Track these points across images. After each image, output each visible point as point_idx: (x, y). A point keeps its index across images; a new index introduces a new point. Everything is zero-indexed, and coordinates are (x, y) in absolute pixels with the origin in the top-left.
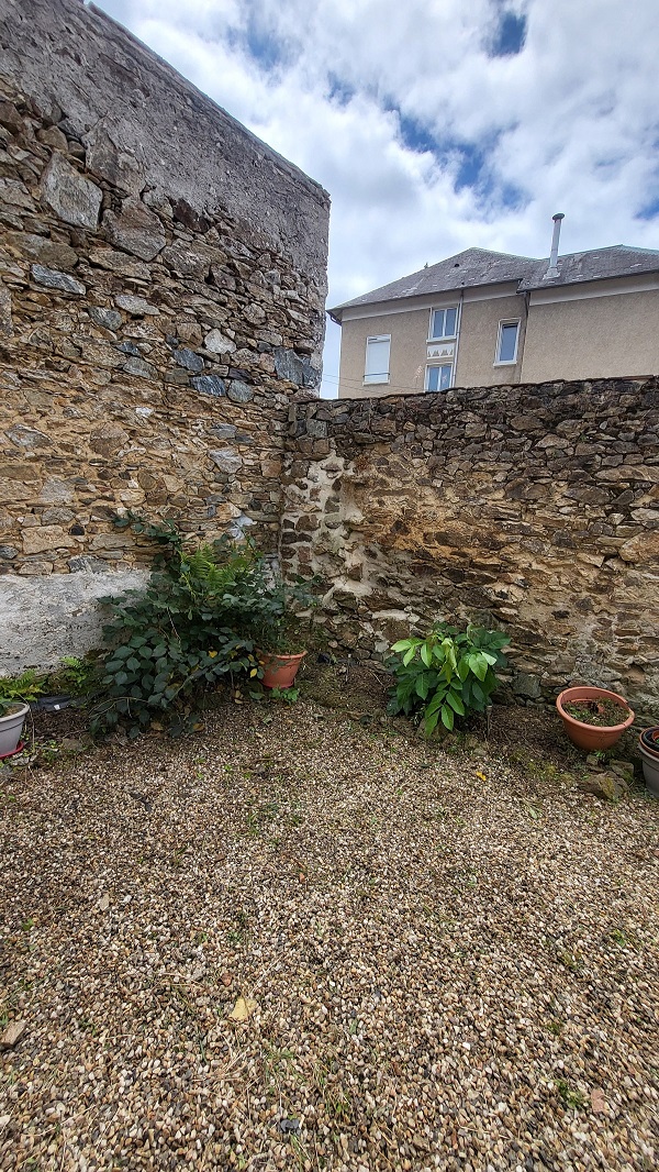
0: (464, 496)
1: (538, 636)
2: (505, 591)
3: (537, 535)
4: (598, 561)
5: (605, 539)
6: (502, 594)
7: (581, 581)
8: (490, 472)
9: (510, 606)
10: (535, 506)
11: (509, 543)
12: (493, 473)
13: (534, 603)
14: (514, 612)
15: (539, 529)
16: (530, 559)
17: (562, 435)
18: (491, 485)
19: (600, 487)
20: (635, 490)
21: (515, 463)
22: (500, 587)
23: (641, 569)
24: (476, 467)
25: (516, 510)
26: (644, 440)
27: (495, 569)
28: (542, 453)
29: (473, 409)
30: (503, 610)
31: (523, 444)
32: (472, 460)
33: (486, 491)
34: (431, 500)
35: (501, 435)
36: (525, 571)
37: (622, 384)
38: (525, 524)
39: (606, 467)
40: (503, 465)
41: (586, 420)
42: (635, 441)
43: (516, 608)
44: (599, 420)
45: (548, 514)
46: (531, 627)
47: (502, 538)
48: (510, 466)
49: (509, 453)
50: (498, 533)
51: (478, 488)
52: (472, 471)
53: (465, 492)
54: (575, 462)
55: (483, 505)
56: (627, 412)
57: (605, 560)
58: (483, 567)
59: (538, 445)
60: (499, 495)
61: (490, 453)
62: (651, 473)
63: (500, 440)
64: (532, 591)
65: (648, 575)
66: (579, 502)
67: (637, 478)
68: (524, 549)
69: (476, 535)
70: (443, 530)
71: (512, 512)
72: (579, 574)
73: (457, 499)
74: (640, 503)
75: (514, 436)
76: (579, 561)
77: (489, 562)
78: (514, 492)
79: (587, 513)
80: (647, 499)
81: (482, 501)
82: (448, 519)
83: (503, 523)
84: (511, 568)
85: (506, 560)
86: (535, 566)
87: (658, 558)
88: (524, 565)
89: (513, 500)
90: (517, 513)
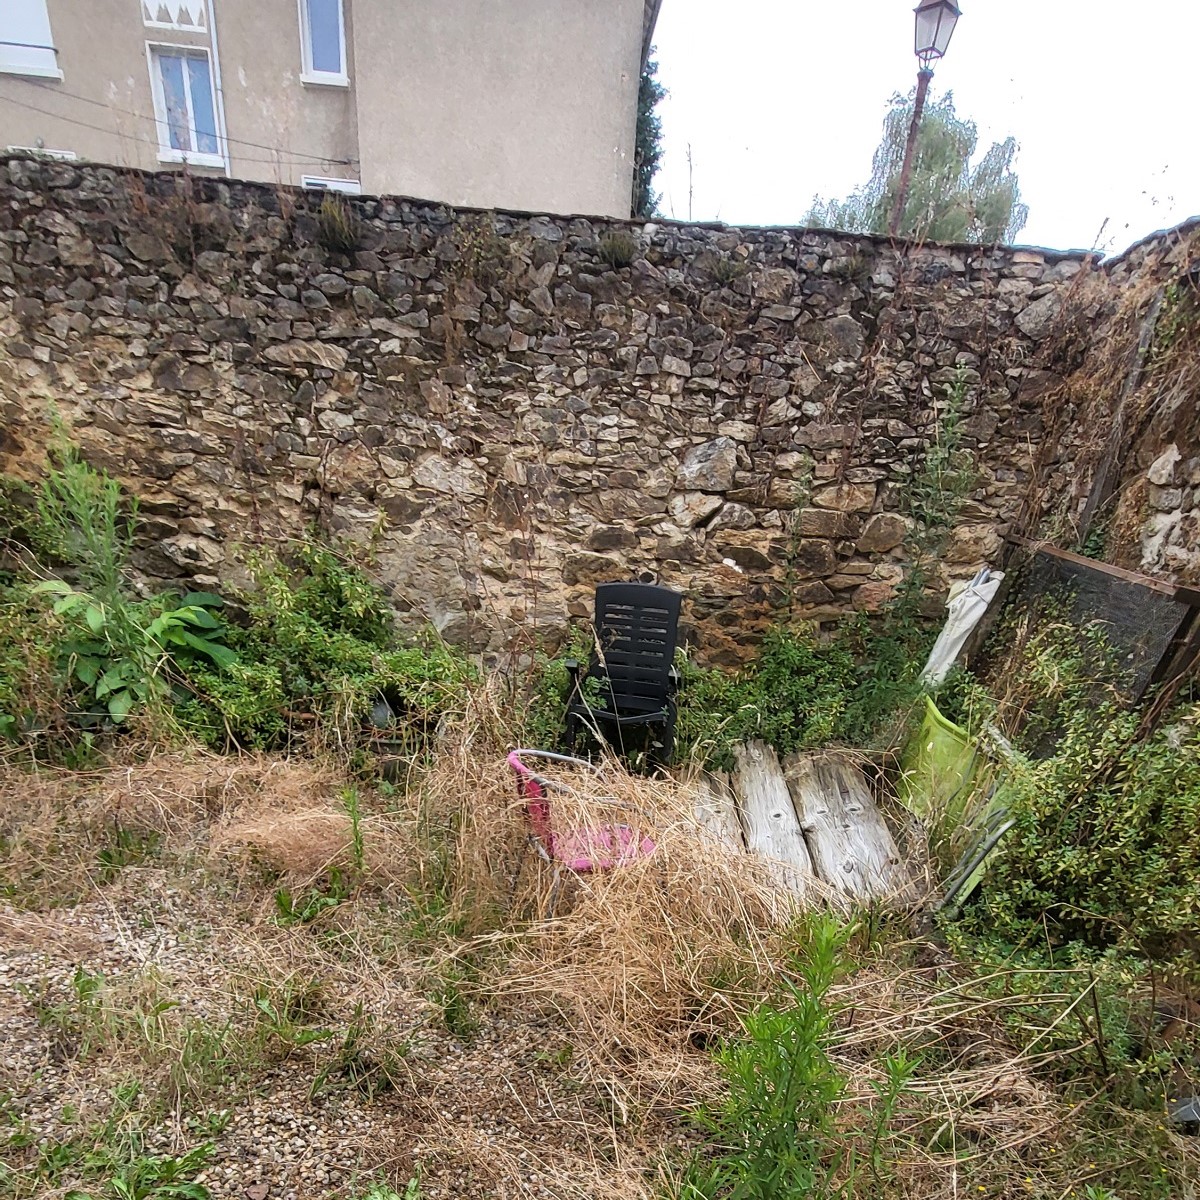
0: (90, 376)
2: (193, 547)
3: (213, 452)
4: (297, 493)
5: (296, 459)
6: (191, 554)
7: (283, 525)
8: (120, 337)
9: (208, 572)
10: (199, 403)
11: (180, 467)
12: (126, 339)
13: (236, 563)
14: (211, 580)
15: (212, 441)
16: (215, 493)
17: (204, 277)
18: (129, 363)
19: (274, 373)
20: (315, 381)
21: (153, 324)
22: (186, 542)
23: (344, 504)
24: (96, 325)
25: (175, 410)
26: (309, 299)
27: (170, 511)
28: (186, 309)
29: (62, 206)
30: (199, 578)
31: (155, 288)
32: (87, 312)
33: (123, 373)
34: (41, 387)
36: (212, 513)
38: (193, 434)
39: (274, 341)
40: (136, 324)
41: (232, 255)
42: (298, 299)
43: (214, 573)
44: (251, 257)
45: (219, 418)
46: (241, 601)
47: (168, 458)
48: (146, 328)
49: (139, 304)
50: (161, 450)
51: (111, 367)
52: (92, 334)
53: (92, 373)
54: (235, 329)
55: (124, 399)
56: (281, 248)
57: (304, 492)
58: (154, 510)
59: (178, 292)
60: (146, 381)
61: (112, 302)
62: (329, 354)
63: (120, 276)
64: (229, 544)
65: (355, 512)
66: (254, 398)
67: (314, 362)
68: (203, 479)
69: (130, 454)
70: (76, 444)
71: (169, 412)
72: (279, 514)
73: (82, 387)
74: (325, 402)
75: (139, 273)
76: (276, 494)
77: (160, 500)
78: (165, 376)
79: (268, 416)
80: (332, 397)
81: (123, 392)
82: (79, 424)
83: (164, 432)
84: (193, 509)
85: (183, 496)
86: (223, 505)
87: (359, 485)
88: (209, 504)
89: (167, 393)
90: (178, 415)
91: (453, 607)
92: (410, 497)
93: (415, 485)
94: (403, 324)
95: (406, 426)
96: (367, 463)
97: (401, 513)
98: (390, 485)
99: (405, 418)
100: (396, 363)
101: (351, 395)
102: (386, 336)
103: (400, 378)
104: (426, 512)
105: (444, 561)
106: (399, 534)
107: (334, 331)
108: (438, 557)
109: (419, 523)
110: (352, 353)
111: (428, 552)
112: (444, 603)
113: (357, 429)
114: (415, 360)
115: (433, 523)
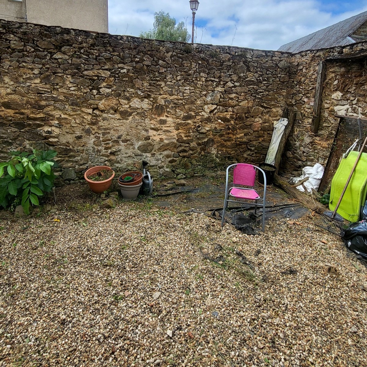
0: (16, 80)
1: (70, 149)
2: (50, 130)
3: (61, 101)
4: (90, 111)
5: (91, 101)
6: (48, 132)
7: (85, 121)
8: (30, 68)
9: (54, 137)
10: (58, 87)
11: (47, 106)
12: (32, 69)
13: (66, 134)
14: (56, 140)
15: (62, 98)
16: (60, 113)
17: (64, 53)
18: (32, 76)
19: (86, 78)
20: (99, 80)
21: (44, 65)
22: (46, 129)
23: (107, 113)
24: (21, 65)
25: (48, 89)
26: (100, 59)
27: (42, 119)
28: (56, 61)
29: (13, 33)
30: (51, 140)
31: (46, 55)
32: (18, 61)
33: (30, 79)
35: (33, 50)
36: (58, 119)
37: (87, 33)
38: (54, 96)
39: (86, 70)
40: (37, 65)
41: (74, 47)
42: (96, 59)
43: (57, 138)
44: (80, 48)
45: (65, 91)
46: (66, 146)
47: (43, 103)
48: (41, 66)
49: (39, 60)
50: (41, 101)
51: (24, 77)
52: (19, 67)
53: (16, 79)
54: (73, 66)
55: (29, 86)
56: (91, 46)
57: (93, 111)
58: (35, 119)
59: (54, 56)
60: (38, 81)
61: (29, 59)
62: (104, 73)
63: (33, 52)
64: (64, 128)
65: (110, 115)
66: (78, 85)
67: (99, 75)
68: (56, 108)
69: (28, 102)
70: (6, 100)
71: (46, 90)
72: (83, 118)
73: (12, 83)
74: (102, 86)
75: (40, 51)
76: (83, 112)
77: (38, 116)
78: (46, 79)
79: (82, 90)
80: (105, 84)
81: (28, 84)
82: (8, 94)
83: (43, 95)
84: (51, 118)
85: (47, 114)
86: (63, 116)
87: (112, 108)
88: (57, 116)
89: (46, 84)
90: (49, 90)
91: (141, 140)
92: (129, 110)
93: (130, 106)
94: (128, 66)
95: (128, 91)
96: (115, 102)
97: (125, 115)
98: (122, 107)
99: (128, 89)
100: (125, 75)
101: (111, 84)
102: (123, 68)
103: (127, 79)
104: (134, 114)
105: (139, 127)
106: (124, 121)
107: (106, 67)
108: (137, 126)
109: (131, 117)
110: (111, 73)
111: (134, 125)
112: (138, 139)
113: (113, 93)
114: (131, 74)
115: (136, 117)
